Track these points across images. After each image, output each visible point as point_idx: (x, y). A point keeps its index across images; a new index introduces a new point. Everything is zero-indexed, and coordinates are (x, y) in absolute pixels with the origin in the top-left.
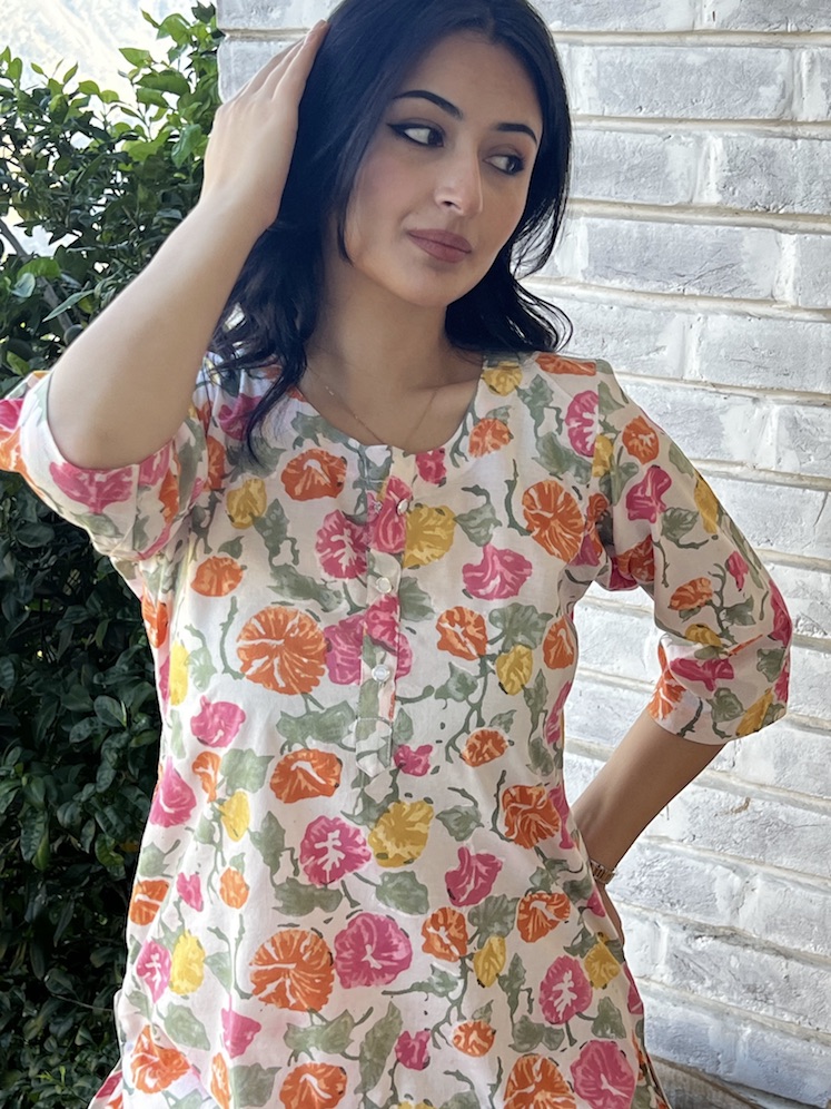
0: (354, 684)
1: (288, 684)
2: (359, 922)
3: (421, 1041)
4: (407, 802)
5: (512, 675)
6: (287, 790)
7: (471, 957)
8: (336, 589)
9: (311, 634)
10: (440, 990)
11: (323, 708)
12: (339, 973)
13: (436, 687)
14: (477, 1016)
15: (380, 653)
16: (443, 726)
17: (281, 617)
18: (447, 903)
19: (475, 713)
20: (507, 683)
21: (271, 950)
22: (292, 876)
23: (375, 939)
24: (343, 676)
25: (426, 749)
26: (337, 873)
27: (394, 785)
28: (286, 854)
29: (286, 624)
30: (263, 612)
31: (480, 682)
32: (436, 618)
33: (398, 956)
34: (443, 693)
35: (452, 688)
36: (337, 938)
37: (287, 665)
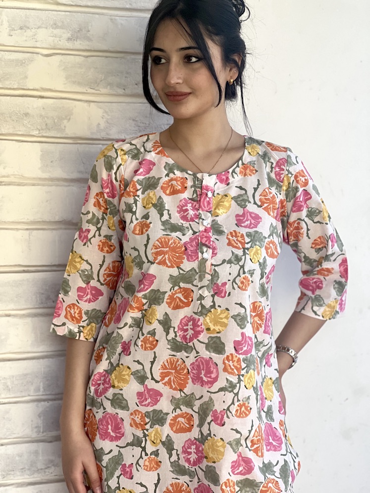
0: (196, 261)
1: (172, 264)
2: (199, 360)
3: (222, 415)
4: (219, 310)
5: (255, 256)
6: (173, 305)
7: (243, 375)
8: (187, 226)
9: (179, 245)
10: (230, 389)
11: (185, 271)
12: (191, 378)
13: (227, 260)
14: (245, 400)
15: (205, 249)
16: (230, 274)
17: (167, 240)
18: (233, 352)
19: (242, 269)
20: (253, 259)
21: (166, 364)
22: (174, 337)
23: (205, 368)
24: (192, 258)
25: (225, 284)
26: (191, 339)
27: (213, 301)
28: (172, 329)
29: (169, 242)
30: (160, 238)
31: (243, 257)
32: (226, 234)
33: (213, 376)
34: (230, 262)
35: (233, 259)
36: (191, 364)
37: (171, 257)
